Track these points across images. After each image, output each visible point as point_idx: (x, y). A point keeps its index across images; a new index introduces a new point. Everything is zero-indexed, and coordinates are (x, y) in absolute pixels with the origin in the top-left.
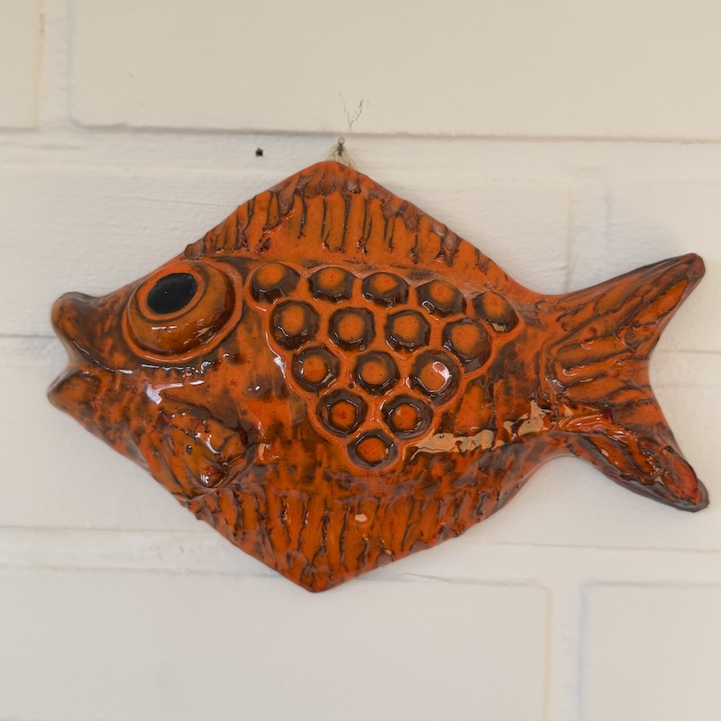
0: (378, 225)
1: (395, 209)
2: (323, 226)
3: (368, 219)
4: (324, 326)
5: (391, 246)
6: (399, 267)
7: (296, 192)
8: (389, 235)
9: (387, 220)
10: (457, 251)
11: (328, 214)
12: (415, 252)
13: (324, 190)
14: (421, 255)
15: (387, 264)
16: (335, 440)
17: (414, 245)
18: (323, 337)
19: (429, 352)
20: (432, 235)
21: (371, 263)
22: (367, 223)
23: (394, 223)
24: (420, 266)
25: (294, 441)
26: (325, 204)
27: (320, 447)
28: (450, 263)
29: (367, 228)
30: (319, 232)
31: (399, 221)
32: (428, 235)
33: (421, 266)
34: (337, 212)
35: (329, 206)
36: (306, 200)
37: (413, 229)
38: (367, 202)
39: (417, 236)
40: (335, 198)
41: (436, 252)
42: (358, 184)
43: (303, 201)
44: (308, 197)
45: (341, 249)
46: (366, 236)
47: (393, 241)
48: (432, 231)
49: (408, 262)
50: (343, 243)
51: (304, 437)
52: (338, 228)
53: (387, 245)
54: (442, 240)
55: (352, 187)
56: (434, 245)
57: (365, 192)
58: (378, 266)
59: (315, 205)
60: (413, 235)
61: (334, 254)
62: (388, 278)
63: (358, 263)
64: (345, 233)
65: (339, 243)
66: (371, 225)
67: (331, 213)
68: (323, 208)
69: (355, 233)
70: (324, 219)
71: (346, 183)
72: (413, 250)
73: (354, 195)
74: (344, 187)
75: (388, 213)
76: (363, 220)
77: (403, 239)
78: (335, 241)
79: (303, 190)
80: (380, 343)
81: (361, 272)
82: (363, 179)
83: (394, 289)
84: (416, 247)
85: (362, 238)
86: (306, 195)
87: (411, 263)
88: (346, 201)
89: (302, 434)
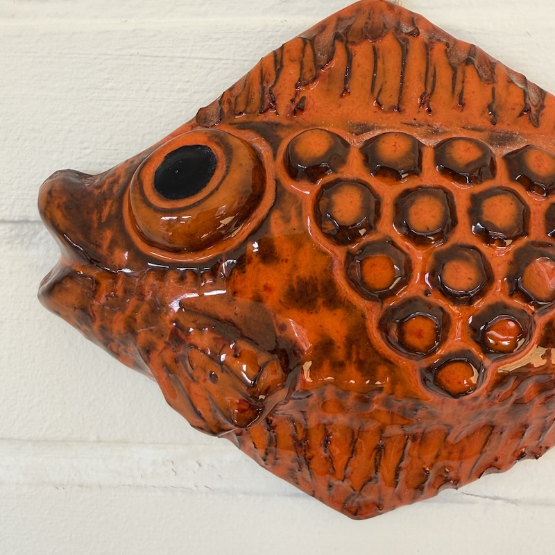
0: (444, 76)
1: (463, 55)
2: (374, 79)
3: (431, 69)
5: (462, 104)
6: (473, 129)
7: (337, 37)
8: (458, 88)
9: (454, 70)
11: (380, 64)
12: (492, 109)
13: (373, 33)
14: (499, 113)
15: (457, 125)
16: (403, 361)
17: (491, 100)
20: (512, 88)
21: (437, 125)
22: (430, 74)
23: (464, 73)
24: (499, 127)
25: (347, 363)
26: (375, 51)
29: (430, 79)
30: (368, 87)
31: (470, 70)
32: (507, 87)
33: (502, 128)
34: (391, 61)
35: (380, 53)
36: (350, 47)
37: (487, 80)
38: (428, 48)
39: (493, 89)
40: (388, 43)
41: (519, 109)
42: (414, 25)
43: (347, 48)
44: (353, 43)
45: (399, 109)
46: (429, 91)
47: (464, 96)
48: (510, 82)
49: (484, 122)
50: (400, 101)
51: (361, 357)
52: (392, 81)
53: (456, 102)
55: (406, 29)
56: (515, 100)
57: (424, 36)
58: (447, 129)
59: (362, 53)
60: (489, 89)
61: (389, 115)
63: (420, 125)
64: (401, 87)
65: (394, 101)
66: (434, 76)
67: (383, 63)
68: (372, 56)
69: (415, 89)
70: (375, 71)
71: (398, 24)
72: (489, 107)
73: (410, 38)
74: (398, 29)
75: (454, 61)
76: (424, 70)
77: (476, 94)
78: (389, 99)
79: (346, 34)
81: (426, 137)
84: (493, 102)
85: (425, 93)
86: (350, 40)
87: (488, 124)
88: (402, 46)
89: (358, 354)
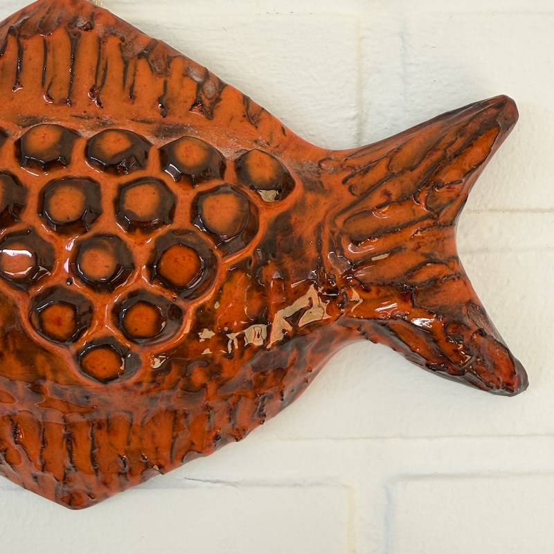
0: (116, 69)
1: (139, 49)
2: (44, 72)
3: (103, 63)
4: (32, 202)
5: (132, 97)
6: (142, 121)
7: (11, 31)
8: (129, 81)
9: (126, 63)
10: (218, 99)
11: (49, 58)
12: (164, 103)
13: (44, 27)
14: (171, 105)
15: (127, 118)
17: (162, 93)
18: (30, 217)
19: (173, 232)
20: (186, 81)
21: (106, 117)
22: (101, 67)
23: (135, 66)
24: (169, 119)
26: (46, 45)
27: (40, 359)
28: (210, 115)
29: (101, 73)
30: (39, 81)
31: (142, 64)
32: (181, 81)
33: (171, 120)
34: (61, 55)
35: (50, 47)
36: (22, 40)
37: (159, 74)
38: (100, 42)
39: (165, 83)
40: (59, 37)
41: (190, 102)
42: (92, 19)
43: (18, 42)
44: (25, 37)
45: (68, 101)
46: (99, 83)
47: (135, 89)
48: (186, 74)
49: (154, 114)
50: (70, 93)
52: (63, 73)
53: (127, 95)
54: (200, 86)
55: (82, 22)
56: (189, 93)
57: (99, 28)
58: (116, 122)
59: (33, 47)
60: (161, 81)
61: (60, 108)
62: (120, 136)
63: (89, 118)
64: (72, 80)
65: (64, 93)
66: (105, 69)
67: (54, 57)
68: (43, 49)
69: (85, 81)
70: (45, 64)
71: (76, 19)
72: (160, 100)
73: (83, 32)
74: (72, 23)
75: (129, 54)
76: (95, 63)
77: (147, 85)
78: (59, 91)
79: (19, 28)
80: (108, 223)
81: (92, 129)
82: (100, 14)
83: (127, 150)
84: (164, 95)
85: (94, 86)
86: (22, 34)
87: (158, 117)
88: (71, 40)
